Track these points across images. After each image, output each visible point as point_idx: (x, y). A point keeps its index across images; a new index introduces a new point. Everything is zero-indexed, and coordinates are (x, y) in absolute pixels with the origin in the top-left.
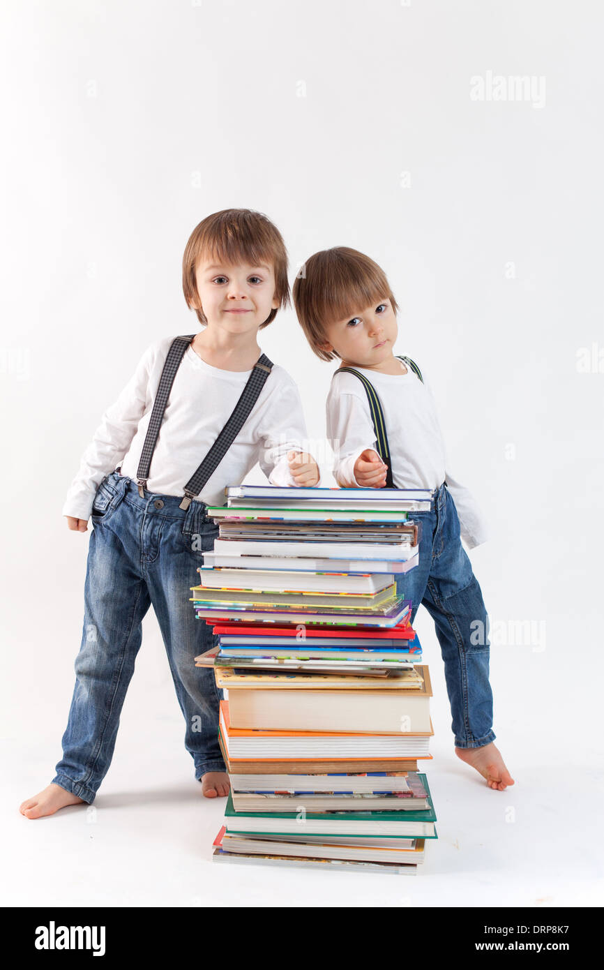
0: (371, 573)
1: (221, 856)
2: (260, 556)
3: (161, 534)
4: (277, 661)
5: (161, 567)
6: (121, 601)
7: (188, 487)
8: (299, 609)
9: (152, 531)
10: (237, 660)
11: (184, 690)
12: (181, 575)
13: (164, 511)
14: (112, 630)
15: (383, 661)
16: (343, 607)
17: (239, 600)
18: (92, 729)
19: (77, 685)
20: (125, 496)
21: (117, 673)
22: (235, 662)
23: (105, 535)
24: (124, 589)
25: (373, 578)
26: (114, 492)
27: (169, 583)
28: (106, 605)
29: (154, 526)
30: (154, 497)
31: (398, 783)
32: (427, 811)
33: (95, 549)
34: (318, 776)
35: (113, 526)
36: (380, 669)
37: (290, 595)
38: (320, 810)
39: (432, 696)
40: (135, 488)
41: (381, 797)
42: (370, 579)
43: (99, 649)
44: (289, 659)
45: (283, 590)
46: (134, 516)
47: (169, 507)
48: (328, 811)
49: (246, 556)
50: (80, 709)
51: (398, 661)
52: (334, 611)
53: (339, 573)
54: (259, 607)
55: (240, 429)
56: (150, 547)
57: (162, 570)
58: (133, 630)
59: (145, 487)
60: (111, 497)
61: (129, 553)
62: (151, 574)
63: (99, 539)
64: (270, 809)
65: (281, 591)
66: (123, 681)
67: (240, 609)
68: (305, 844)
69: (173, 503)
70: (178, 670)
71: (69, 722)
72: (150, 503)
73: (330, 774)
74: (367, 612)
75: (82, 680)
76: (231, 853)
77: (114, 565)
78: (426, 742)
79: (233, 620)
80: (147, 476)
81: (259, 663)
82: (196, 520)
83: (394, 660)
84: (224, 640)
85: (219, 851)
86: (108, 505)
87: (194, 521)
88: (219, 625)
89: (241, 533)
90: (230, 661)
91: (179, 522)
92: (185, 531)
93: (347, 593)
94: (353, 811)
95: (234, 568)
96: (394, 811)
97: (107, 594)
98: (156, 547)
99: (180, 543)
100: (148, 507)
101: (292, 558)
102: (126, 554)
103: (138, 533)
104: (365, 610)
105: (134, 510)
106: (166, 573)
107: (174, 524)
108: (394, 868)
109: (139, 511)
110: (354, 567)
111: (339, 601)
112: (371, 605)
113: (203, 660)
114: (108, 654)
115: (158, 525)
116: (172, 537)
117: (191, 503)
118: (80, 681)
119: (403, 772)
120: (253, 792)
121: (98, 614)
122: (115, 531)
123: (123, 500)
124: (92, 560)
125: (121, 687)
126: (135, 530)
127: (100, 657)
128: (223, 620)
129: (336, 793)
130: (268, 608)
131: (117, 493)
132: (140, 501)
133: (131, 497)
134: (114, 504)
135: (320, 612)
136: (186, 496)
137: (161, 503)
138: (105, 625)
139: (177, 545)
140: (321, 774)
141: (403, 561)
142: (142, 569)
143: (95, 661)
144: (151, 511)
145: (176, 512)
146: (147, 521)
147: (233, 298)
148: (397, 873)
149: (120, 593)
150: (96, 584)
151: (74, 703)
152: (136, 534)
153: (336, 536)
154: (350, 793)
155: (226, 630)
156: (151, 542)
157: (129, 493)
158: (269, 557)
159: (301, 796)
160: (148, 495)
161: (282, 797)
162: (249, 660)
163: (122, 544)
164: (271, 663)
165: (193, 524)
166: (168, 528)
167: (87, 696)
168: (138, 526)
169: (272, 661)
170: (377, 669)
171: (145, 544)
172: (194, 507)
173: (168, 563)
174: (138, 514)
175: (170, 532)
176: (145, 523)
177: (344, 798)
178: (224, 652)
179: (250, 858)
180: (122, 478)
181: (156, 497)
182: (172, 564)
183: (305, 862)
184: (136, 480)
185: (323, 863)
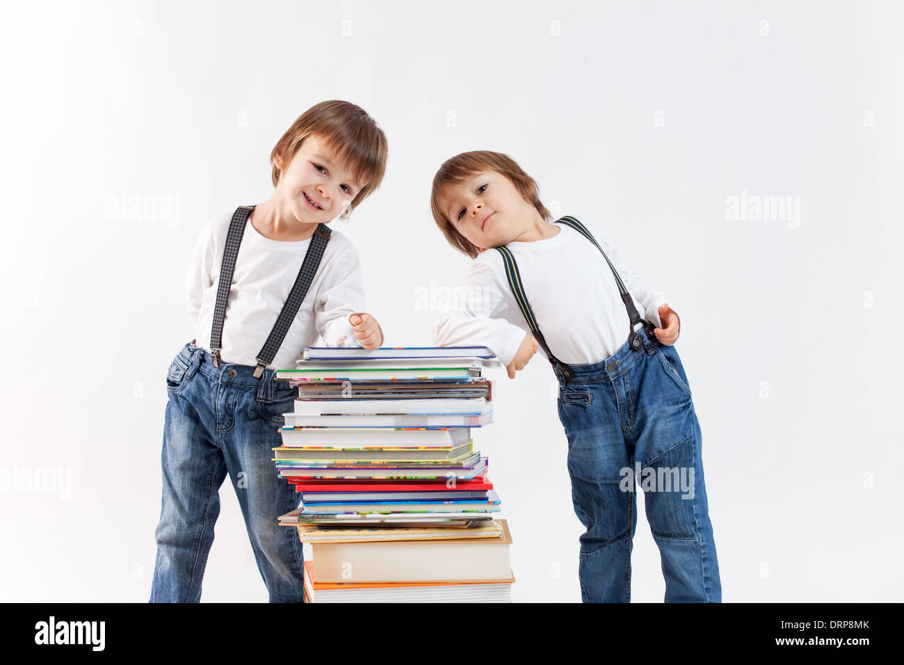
0: (449, 427)
2: (340, 415)
3: (236, 403)
4: (359, 516)
5: (237, 437)
6: (199, 469)
7: (261, 357)
8: (380, 465)
9: (226, 400)
10: (320, 516)
11: (264, 558)
12: (257, 442)
13: (238, 380)
14: (190, 498)
15: (463, 512)
16: (423, 460)
17: (320, 458)
18: (175, 597)
19: (158, 555)
20: (200, 367)
21: (197, 540)
22: (318, 518)
23: (181, 405)
24: (202, 458)
25: (450, 432)
26: (189, 364)
27: (245, 450)
28: (184, 474)
29: (228, 395)
30: (228, 367)
33: (171, 419)
35: (188, 396)
36: (461, 520)
37: (370, 451)
39: (512, 543)
40: (209, 359)
42: (447, 433)
43: (178, 516)
44: (371, 513)
45: (363, 447)
46: (209, 386)
47: (242, 376)
49: (325, 415)
50: (163, 578)
51: (477, 512)
52: (413, 465)
53: (418, 428)
54: (341, 465)
55: (305, 296)
56: (225, 416)
57: (237, 438)
58: (213, 498)
59: (219, 357)
60: (186, 368)
61: (204, 422)
62: (227, 444)
63: (174, 410)
65: (361, 447)
66: (204, 547)
67: (322, 467)
69: (247, 372)
70: (258, 538)
71: (152, 592)
72: (224, 373)
74: (447, 465)
75: (164, 548)
77: (191, 434)
78: (508, 590)
79: (315, 478)
80: (220, 346)
81: (342, 518)
82: (269, 388)
83: (473, 510)
84: (307, 497)
86: (184, 376)
87: (267, 388)
88: (301, 483)
89: (320, 394)
90: (313, 518)
91: (253, 390)
92: (259, 399)
93: (425, 446)
95: (315, 427)
97: (185, 462)
98: (231, 416)
99: (254, 410)
100: (222, 376)
101: (371, 415)
102: (202, 424)
103: (213, 403)
104: (444, 463)
105: (209, 380)
106: (242, 441)
107: (249, 392)
109: (214, 381)
110: (432, 422)
111: (418, 455)
112: (450, 458)
113: (286, 520)
114: (187, 522)
115: (232, 393)
116: (246, 405)
117: (264, 371)
118: (161, 550)
121: (177, 482)
122: (190, 401)
123: (198, 371)
124: (169, 430)
125: (201, 555)
126: (210, 399)
127: (180, 527)
128: (305, 478)
130: (348, 465)
131: (192, 364)
132: (215, 370)
133: (206, 368)
134: (189, 375)
135: (400, 467)
136: (260, 365)
137: (235, 372)
138: (184, 493)
139: (252, 413)
141: (479, 414)
142: (217, 438)
143: (175, 528)
144: (225, 380)
145: (250, 381)
146: (221, 391)
149: (197, 461)
150: (174, 453)
151: (156, 573)
152: (211, 403)
153: (414, 393)
155: (308, 487)
156: (226, 411)
157: (203, 364)
158: (348, 415)
160: (222, 365)
162: (331, 516)
163: (197, 413)
164: (354, 519)
165: (267, 392)
166: (242, 396)
167: (169, 564)
168: (212, 395)
169: (355, 516)
170: (458, 520)
171: (220, 414)
172: (267, 375)
173: (243, 430)
174: (212, 384)
175: (244, 400)
176: (219, 393)
178: (307, 510)
180: (196, 350)
181: (230, 366)
182: (248, 431)
184: (209, 350)
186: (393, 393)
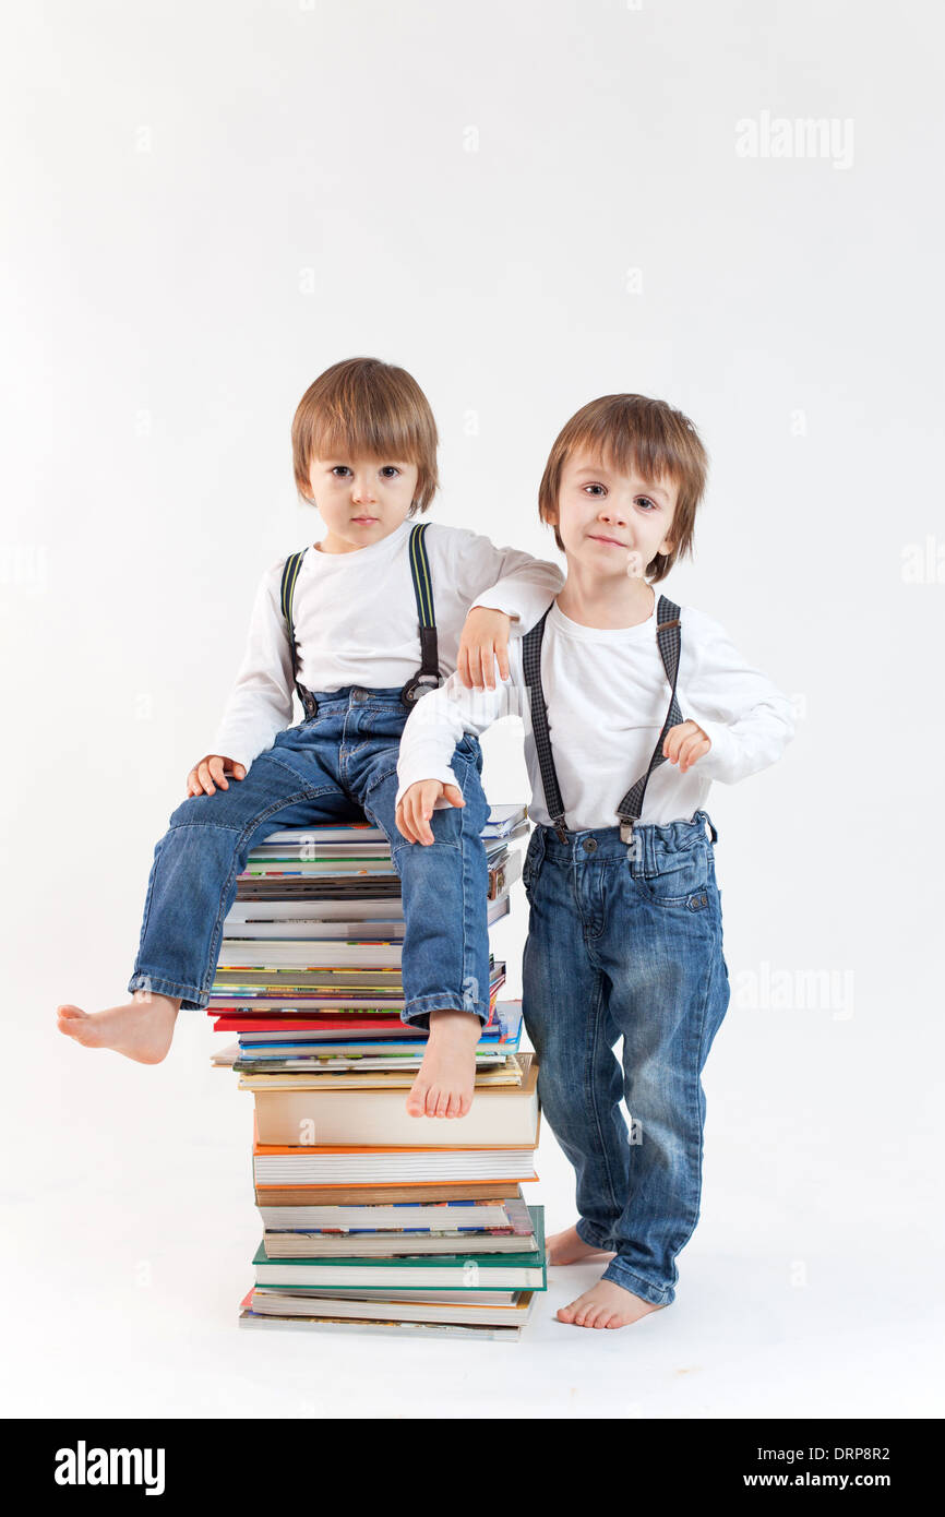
1: (251, 1320)
2: (272, 921)
3: (605, 888)
4: (318, 1063)
7: (623, 810)
8: (329, 993)
9: (590, 887)
13: (599, 853)
20: (546, 851)
22: (259, 1065)
29: (591, 880)
31: (493, 1215)
32: (535, 1253)
34: (381, 1208)
37: (316, 974)
38: (385, 1254)
41: (469, 1235)
44: (335, 1058)
45: (306, 967)
47: (605, 846)
48: (396, 1255)
49: (252, 921)
52: (375, 994)
54: (277, 993)
56: (594, 911)
64: (315, 1254)
65: (303, 968)
67: (249, 995)
68: (365, 1301)
69: (608, 839)
72: (576, 848)
73: (397, 1205)
76: (264, 1315)
78: (529, 1158)
79: (240, 1010)
80: (563, 811)
85: (248, 1313)
88: (225, 1017)
90: (252, 1065)
91: (625, 863)
92: (637, 874)
94: (430, 1255)
95: (238, 939)
96: (488, 1254)
99: (635, 892)
100: (575, 854)
103: (572, 897)
105: (561, 867)
107: (619, 868)
108: (487, 1332)
109: (565, 864)
116: (621, 888)
119: (497, 1199)
120: (291, 1231)
123: (545, 858)
126: (566, 892)
129: (406, 1231)
130: (287, 993)
133: (554, 851)
136: (624, 822)
137: (591, 843)
140: (384, 1204)
142: (588, 951)
144: (581, 858)
145: (617, 850)
147: (607, 520)
148: (491, 1339)
153: (385, 888)
154: (426, 1230)
159: (357, 1236)
161: (331, 1236)
162: (279, 1062)
166: (612, 876)
169: (311, 1062)
174: (564, 869)
175: (616, 881)
176: (578, 879)
177: (417, 1237)
178: (247, 1053)
179: (290, 1322)
181: (583, 835)
183: (364, 1326)
185: (389, 1327)
186: (357, 888)
